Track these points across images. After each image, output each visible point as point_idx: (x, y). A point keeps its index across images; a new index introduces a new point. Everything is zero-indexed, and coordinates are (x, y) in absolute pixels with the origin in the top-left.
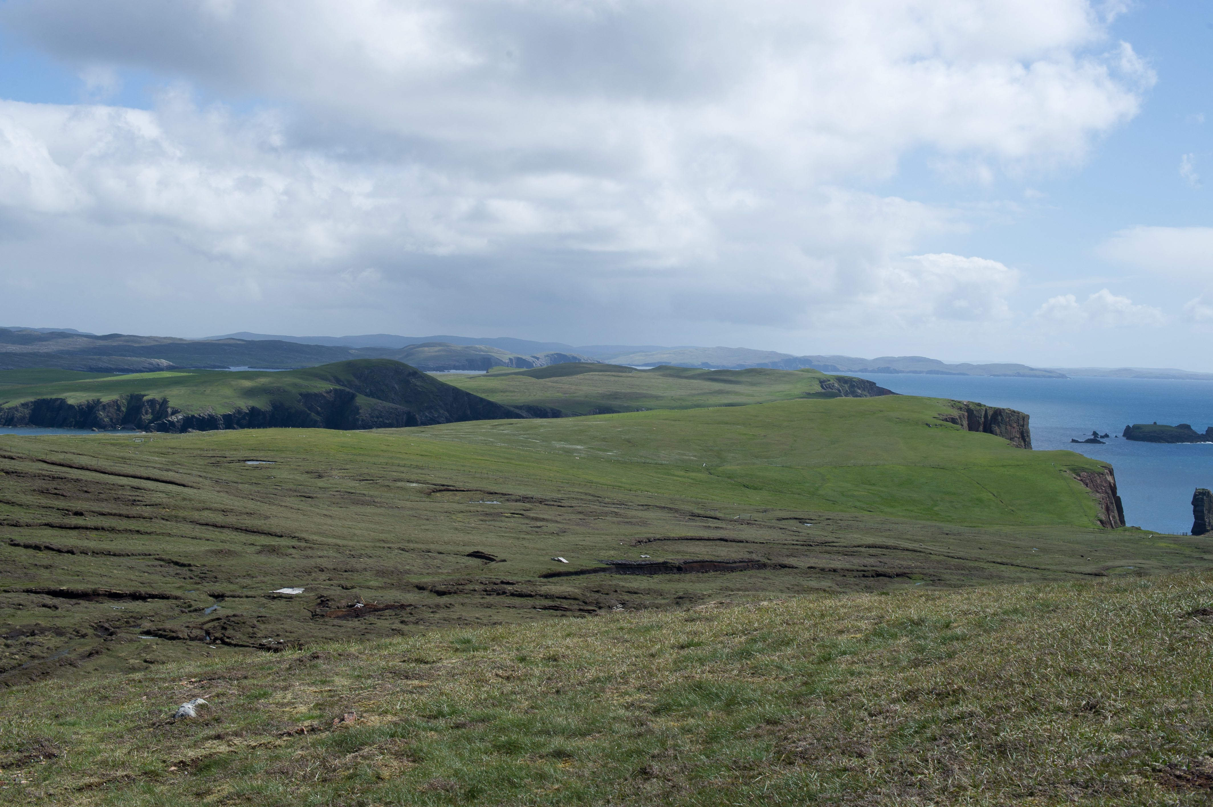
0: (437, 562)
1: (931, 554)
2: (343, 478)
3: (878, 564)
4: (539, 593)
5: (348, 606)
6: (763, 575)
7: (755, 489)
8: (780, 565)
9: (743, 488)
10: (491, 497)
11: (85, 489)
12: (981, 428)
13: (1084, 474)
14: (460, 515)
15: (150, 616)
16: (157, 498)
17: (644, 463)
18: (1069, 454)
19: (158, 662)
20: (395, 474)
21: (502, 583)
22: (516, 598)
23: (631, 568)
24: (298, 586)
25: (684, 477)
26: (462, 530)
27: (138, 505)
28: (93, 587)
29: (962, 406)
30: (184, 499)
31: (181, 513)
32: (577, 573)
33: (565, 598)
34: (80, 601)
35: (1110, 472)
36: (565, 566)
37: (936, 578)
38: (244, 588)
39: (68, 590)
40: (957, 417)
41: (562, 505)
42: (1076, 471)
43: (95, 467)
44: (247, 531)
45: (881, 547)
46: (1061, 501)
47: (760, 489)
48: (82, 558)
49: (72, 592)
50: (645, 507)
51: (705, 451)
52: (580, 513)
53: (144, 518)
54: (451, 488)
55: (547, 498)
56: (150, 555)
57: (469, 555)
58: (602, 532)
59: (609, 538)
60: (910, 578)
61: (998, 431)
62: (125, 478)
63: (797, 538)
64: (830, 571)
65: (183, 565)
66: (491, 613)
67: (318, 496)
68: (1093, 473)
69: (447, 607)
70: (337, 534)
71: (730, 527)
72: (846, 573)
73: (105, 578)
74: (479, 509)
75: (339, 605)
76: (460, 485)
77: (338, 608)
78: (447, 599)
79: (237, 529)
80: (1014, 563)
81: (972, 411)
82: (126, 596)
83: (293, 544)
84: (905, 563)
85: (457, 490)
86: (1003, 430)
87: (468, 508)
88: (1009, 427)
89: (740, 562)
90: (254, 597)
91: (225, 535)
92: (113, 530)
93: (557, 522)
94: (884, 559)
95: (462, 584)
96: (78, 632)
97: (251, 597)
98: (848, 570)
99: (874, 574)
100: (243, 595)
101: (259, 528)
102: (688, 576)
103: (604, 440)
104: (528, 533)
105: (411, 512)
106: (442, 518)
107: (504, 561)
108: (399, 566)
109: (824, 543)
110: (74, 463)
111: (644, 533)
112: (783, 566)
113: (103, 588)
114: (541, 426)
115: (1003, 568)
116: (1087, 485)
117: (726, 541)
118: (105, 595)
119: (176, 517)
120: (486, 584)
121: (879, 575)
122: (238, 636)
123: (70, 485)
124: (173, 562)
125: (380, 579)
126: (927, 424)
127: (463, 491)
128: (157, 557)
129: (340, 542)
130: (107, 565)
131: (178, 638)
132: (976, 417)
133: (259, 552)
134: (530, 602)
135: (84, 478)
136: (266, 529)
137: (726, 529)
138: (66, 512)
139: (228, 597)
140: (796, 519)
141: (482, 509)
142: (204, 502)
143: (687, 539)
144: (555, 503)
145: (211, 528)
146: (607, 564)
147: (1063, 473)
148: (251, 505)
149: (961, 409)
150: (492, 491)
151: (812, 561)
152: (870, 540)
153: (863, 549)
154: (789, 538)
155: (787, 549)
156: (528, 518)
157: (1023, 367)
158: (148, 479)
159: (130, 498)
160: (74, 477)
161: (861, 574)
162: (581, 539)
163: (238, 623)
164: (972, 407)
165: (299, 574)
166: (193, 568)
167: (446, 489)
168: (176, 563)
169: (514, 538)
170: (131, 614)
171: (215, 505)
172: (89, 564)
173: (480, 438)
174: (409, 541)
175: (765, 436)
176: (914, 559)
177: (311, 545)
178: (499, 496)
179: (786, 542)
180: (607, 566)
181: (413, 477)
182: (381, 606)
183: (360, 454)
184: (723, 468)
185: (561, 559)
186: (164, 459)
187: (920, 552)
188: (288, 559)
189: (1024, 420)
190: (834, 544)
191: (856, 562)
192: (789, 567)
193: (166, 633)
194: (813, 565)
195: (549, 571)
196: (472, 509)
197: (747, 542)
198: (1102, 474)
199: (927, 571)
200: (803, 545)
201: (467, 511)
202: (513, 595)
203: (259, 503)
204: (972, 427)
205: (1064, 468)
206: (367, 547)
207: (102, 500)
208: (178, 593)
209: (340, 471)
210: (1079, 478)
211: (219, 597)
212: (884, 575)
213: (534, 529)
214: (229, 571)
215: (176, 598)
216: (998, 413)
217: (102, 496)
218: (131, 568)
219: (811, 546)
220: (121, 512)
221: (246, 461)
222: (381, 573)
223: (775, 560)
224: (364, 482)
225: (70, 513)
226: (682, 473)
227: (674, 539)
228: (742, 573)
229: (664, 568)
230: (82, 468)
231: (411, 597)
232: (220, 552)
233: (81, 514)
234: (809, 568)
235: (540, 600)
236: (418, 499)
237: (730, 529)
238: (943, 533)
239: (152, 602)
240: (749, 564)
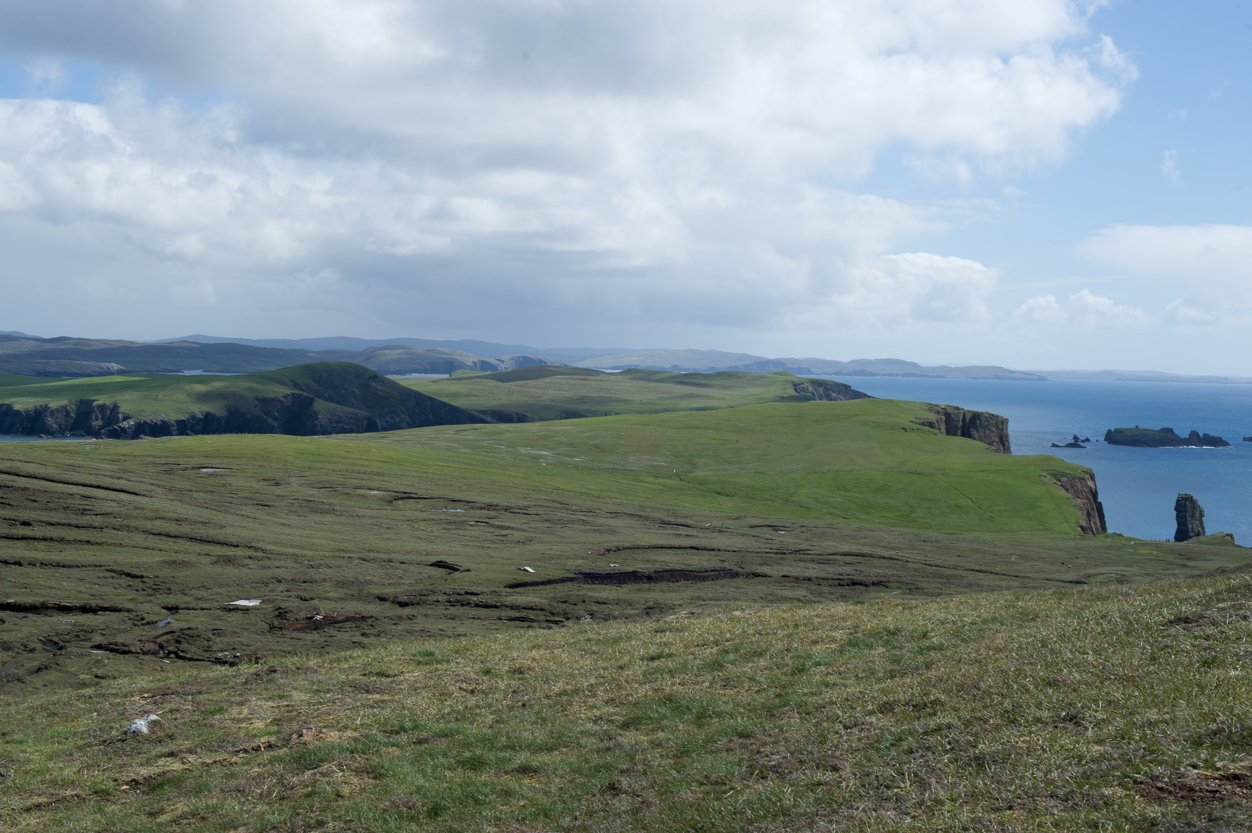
0: (400, 572)
1: (908, 562)
2: (301, 485)
3: (854, 572)
4: (505, 603)
5: (307, 618)
6: (734, 584)
7: (728, 496)
8: (753, 574)
9: (715, 495)
10: (455, 504)
11: (33, 498)
12: (959, 432)
13: (1064, 479)
14: (423, 523)
15: (101, 630)
16: (107, 507)
17: (613, 469)
18: (1049, 459)
19: (109, 677)
20: (355, 481)
21: (467, 593)
22: (481, 609)
23: (600, 577)
24: (255, 598)
25: (654, 483)
26: (425, 539)
27: (88, 514)
28: (42, 600)
29: (940, 410)
30: (136, 508)
31: (133, 523)
32: (544, 583)
33: (532, 609)
34: (28, 615)
35: (1091, 477)
36: (531, 576)
37: (913, 587)
38: (198, 599)
39: (15, 603)
40: (935, 421)
41: (528, 512)
42: (1057, 476)
43: (43, 475)
44: (202, 541)
45: (857, 555)
46: (1041, 507)
47: (733, 496)
48: (30, 569)
49: (20, 605)
50: (614, 515)
51: (676, 457)
52: (547, 520)
53: (95, 528)
54: (414, 496)
55: (512, 506)
56: (101, 566)
57: (432, 565)
58: (570, 540)
59: (576, 547)
60: (887, 587)
61: (976, 435)
62: (75, 487)
63: (770, 546)
64: (804, 579)
65: (135, 577)
66: (455, 625)
67: (276, 504)
68: (1074, 478)
69: (409, 618)
70: (295, 544)
71: (701, 535)
72: (821, 581)
73: (54, 591)
74: (442, 517)
75: (298, 617)
76: (422, 492)
77: (297, 620)
78: (410, 610)
79: (191, 538)
80: (993, 571)
81: (950, 414)
82: (76, 609)
83: (250, 554)
84: (881, 571)
85: (419, 498)
86: (982, 434)
87: (431, 517)
88: (987, 432)
89: (712, 571)
90: (210, 609)
91: (178, 545)
92: (62, 540)
93: (523, 530)
94: (860, 568)
95: (424, 595)
96: (26, 647)
97: (207, 609)
98: (823, 579)
99: (849, 583)
100: (198, 607)
101: (215, 538)
102: (658, 586)
103: (571, 445)
104: (493, 542)
105: (371, 521)
106: (404, 526)
107: (469, 570)
108: (360, 576)
109: (797, 552)
110: (21, 471)
111: (613, 541)
112: (756, 575)
113: (52, 601)
114: (507, 431)
115: (981, 575)
116: (1067, 491)
117: (697, 549)
118: (54, 608)
119: (128, 526)
120: (450, 595)
121: (854, 583)
122: (193, 650)
123: (16, 494)
124: (124, 573)
125: (340, 590)
126: (904, 429)
127: (426, 498)
128: (108, 568)
129: (298, 552)
130: (56, 577)
131: (130, 652)
132: (954, 421)
133: (215, 563)
134: (495, 613)
135: (32, 487)
136: (221, 538)
137: (697, 537)
138: (12, 522)
139: (182, 609)
140: (769, 526)
141: (445, 517)
142: (157, 511)
143: (657, 548)
144: (521, 511)
145: (164, 538)
146: (575, 574)
147: (1043, 478)
148: (206, 514)
149: (938, 412)
150: (456, 499)
151: (786, 570)
152: (845, 548)
153: (838, 557)
154: (762, 546)
155: (761, 557)
156: (492, 526)
157: (1002, 369)
158: (99, 487)
159: (80, 507)
160: (22, 486)
161: (836, 582)
162: (548, 547)
163: (192, 637)
164: (949, 410)
165: (255, 585)
166: (146, 580)
167: (407, 496)
168: (128, 575)
169: (479, 547)
170: (81, 628)
171: (169, 514)
172: (37, 575)
173: (444, 444)
174: (369, 551)
175: (737, 441)
176: (891, 567)
177: (268, 554)
178: (463, 503)
179: (759, 550)
180: (575, 576)
181: (374, 484)
182: (341, 618)
183: (318, 461)
184: (694, 474)
185: (528, 568)
186: (115, 467)
187: (897, 559)
188: (244, 570)
189: (1003, 423)
190: (809, 552)
191: (831, 571)
192: (762, 576)
193: (118, 647)
194: (787, 574)
195: (515, 581)
196: (435, 517)
197: (719, 550)
198: (1083, 479)
199: (904, 579)
200: (776, 553)
201: (430, 520)
202: (477, 606)
203: (214, 512)
204: (951, 431)
205: (1044, 473)
206: (326, 557)
207: (51, 509)
208: (130, 606)
209: (298, 478)
210: (1059, 483)
211: (173, 609)
212: (860, 584)
213: (499, 537)
214: (183, 582)
215: (128, 611)
216: (976, 416)
217: (51, 505)
218: (81, 580)
219: (785, 554)
220: (71, 522)
221: (200, 468)
222: (340, 584)
223: (748, 569)
224: (322, 490)
225: (17, 523)
226: (652, 479)
227: (644, 548)
228: (714, 582)
229: (633, 577)
230: (30, 476)
231: (372, 609)
232: (174, 563)
233: (29, 524)
234: (783, 576)
235: (506, 611)
236: (379, 507)
237: (701, 537)
238: (921, 541)
239: (103, 615)
240: (721, 573)
